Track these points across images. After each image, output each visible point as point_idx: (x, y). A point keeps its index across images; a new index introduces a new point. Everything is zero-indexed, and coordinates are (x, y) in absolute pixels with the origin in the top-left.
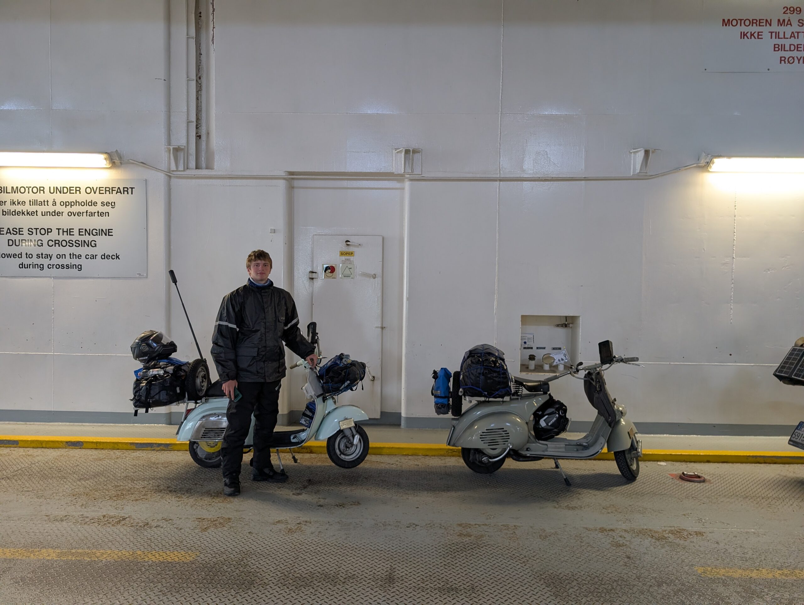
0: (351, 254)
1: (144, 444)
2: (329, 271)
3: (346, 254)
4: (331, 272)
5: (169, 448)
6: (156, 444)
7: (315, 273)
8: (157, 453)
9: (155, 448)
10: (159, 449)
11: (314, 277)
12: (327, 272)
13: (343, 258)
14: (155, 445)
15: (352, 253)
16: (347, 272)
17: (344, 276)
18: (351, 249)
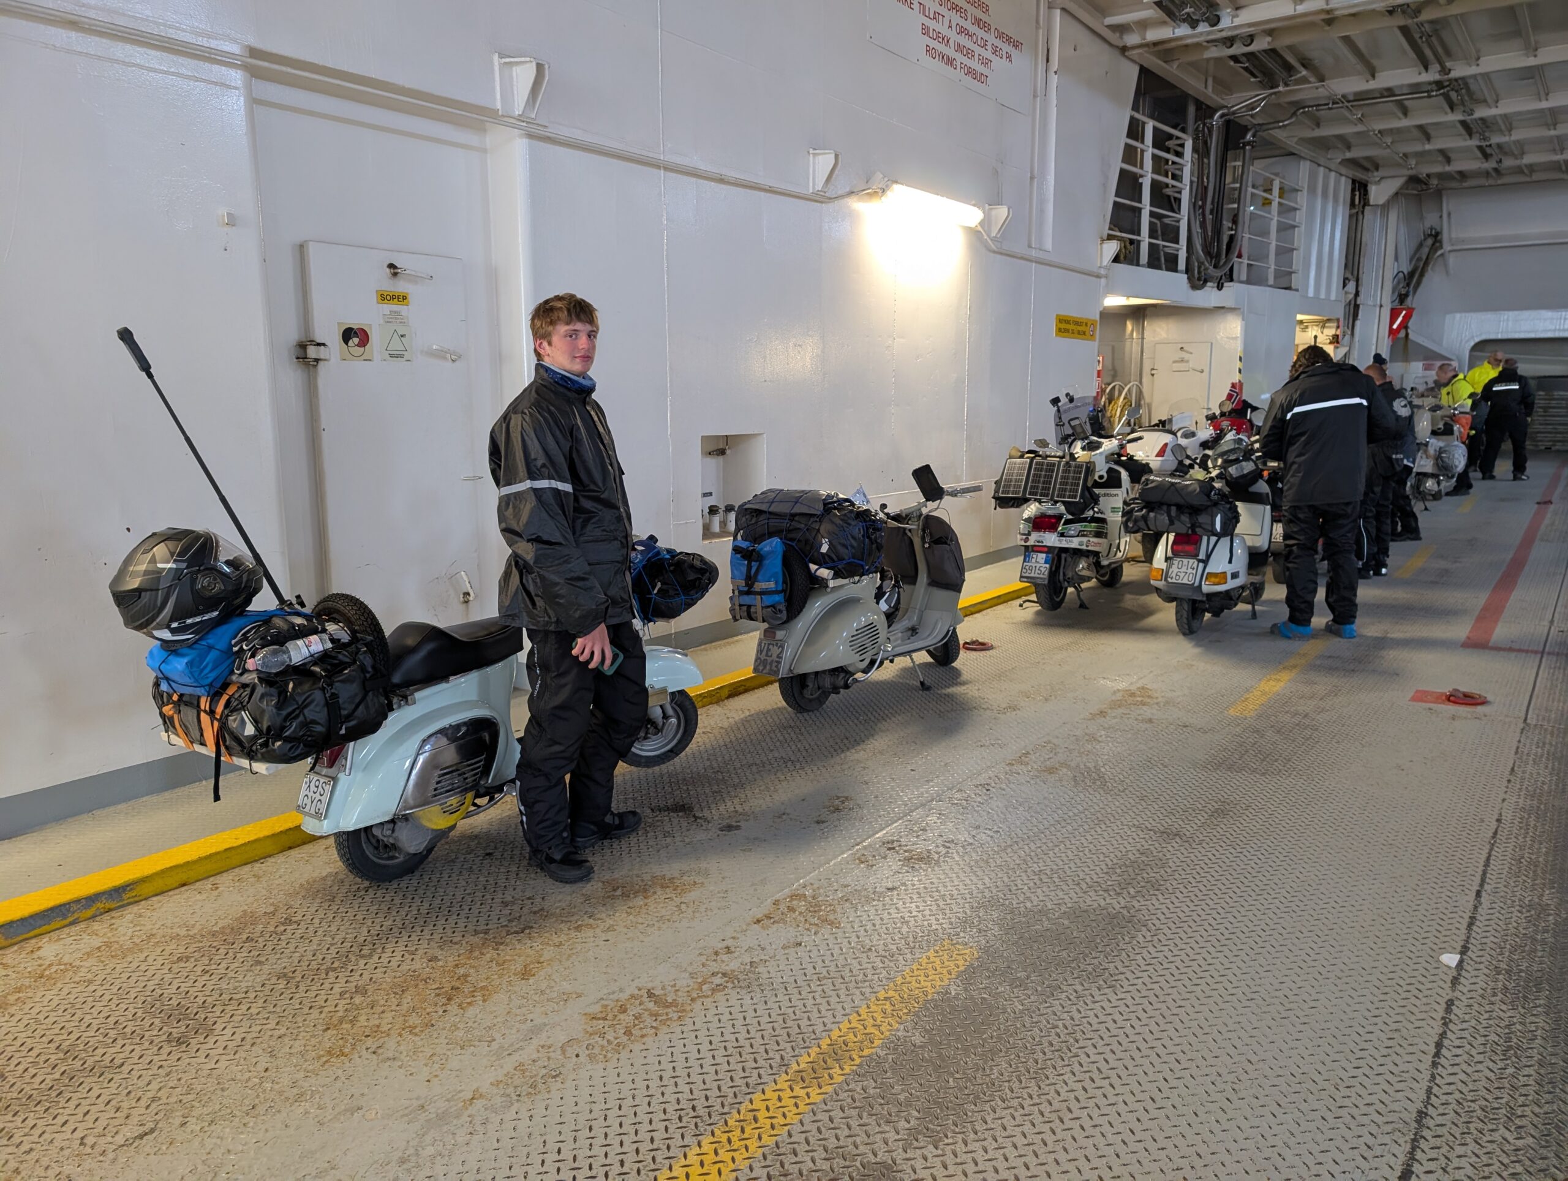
0: (402, 298)
1: (34, 917)
2: (356, 340)
3: (393, 298)
4: (359, 345)
5: (125, 896)
6: (78, 901)
7: (324, 345)
8: (96, 926)
9: (76, 916)
10: (89, 913)
11: (322, 357)
12: (351, 343)
13: (387, 308)
14: (74, 907)
15: (405, 298)
16: (396, 345)
17: (391, 356)
18: (400, 286)
